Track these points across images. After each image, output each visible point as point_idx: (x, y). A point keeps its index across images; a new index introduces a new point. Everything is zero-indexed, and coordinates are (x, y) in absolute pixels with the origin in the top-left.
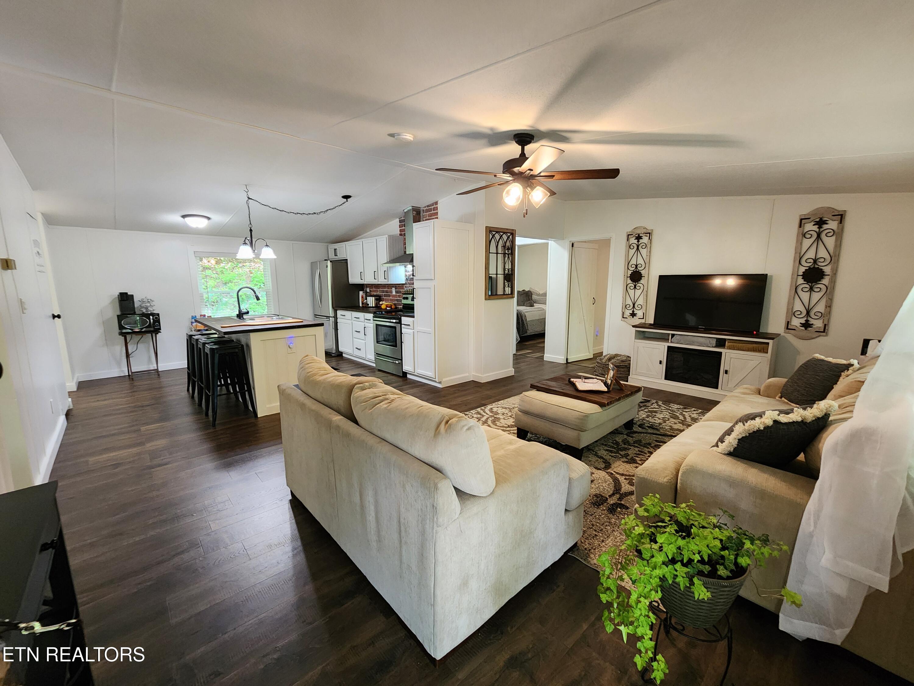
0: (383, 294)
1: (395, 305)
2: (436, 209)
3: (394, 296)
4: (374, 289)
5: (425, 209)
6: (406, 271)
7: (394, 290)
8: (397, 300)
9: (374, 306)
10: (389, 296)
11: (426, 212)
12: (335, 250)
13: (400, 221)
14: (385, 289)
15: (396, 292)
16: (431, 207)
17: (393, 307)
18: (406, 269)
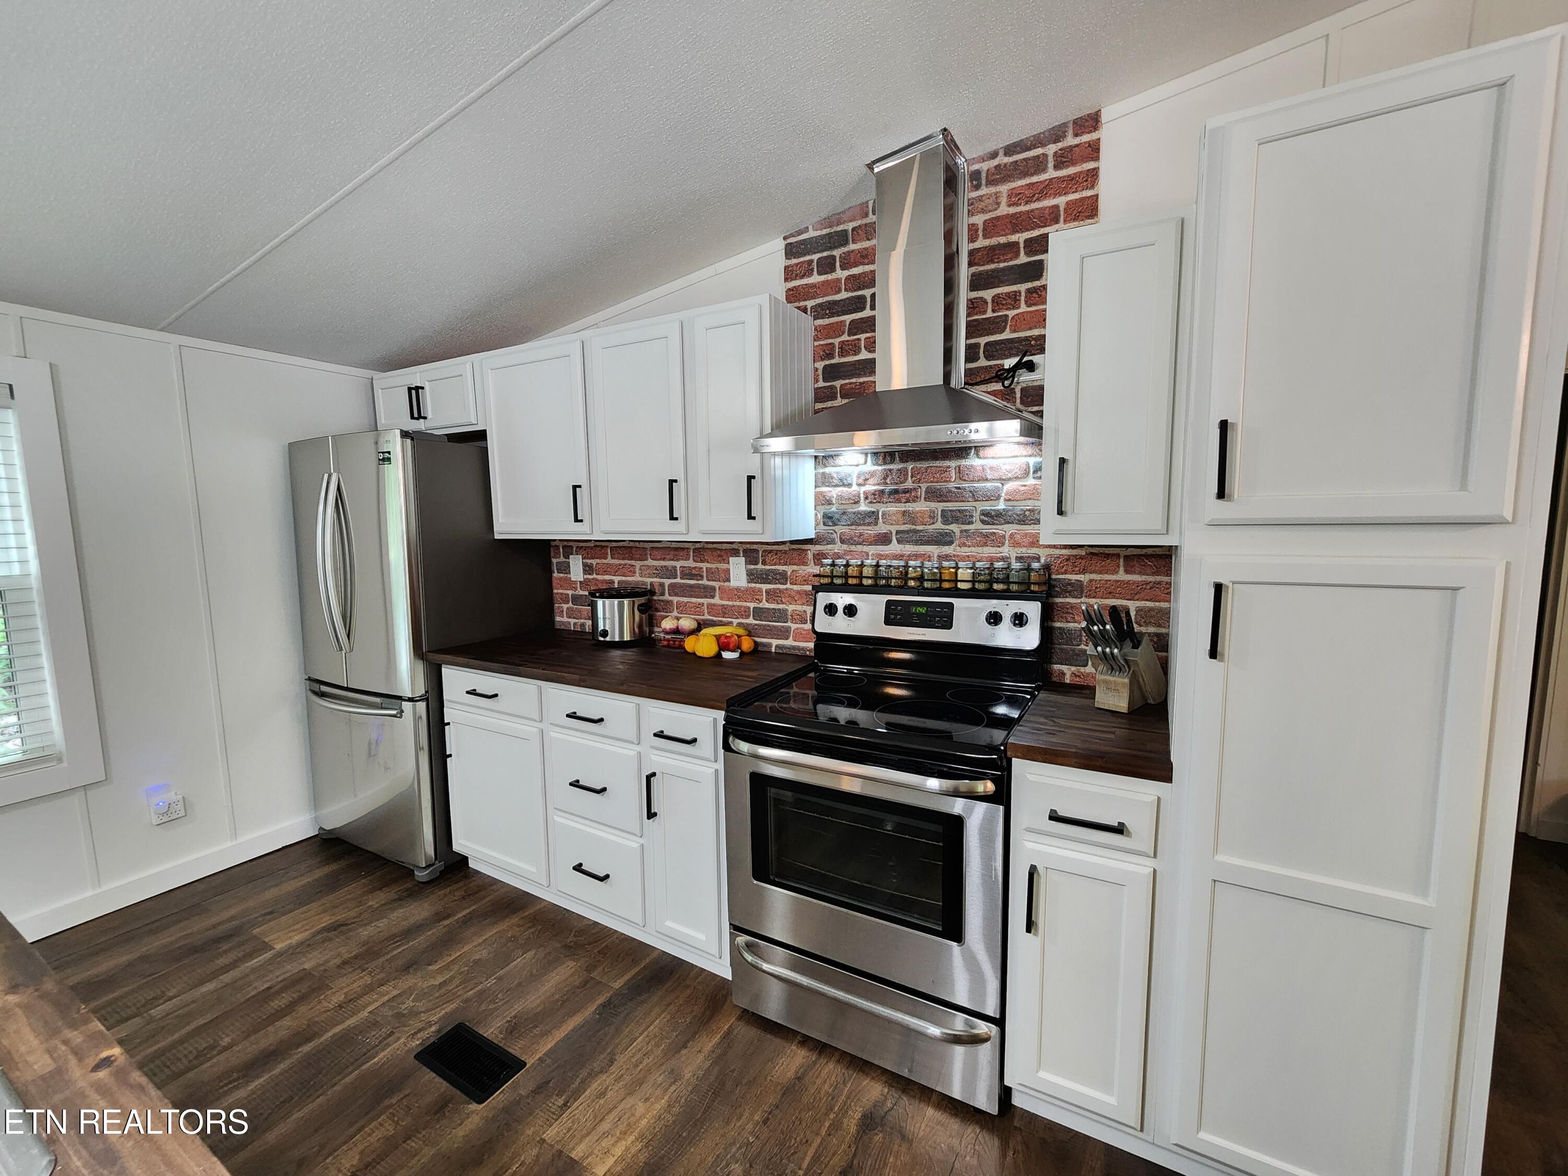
0: (667, 582)
1: (751, 632)
2: (1093, 150)
3: (738, 593)
4: (609, 560)
5: (985, 166)
6: (823, 480)
7: (738, 571)
8: (759, 613)
9: (627, 637)
10: (709, 592)
11: (990, 183)
12: (415, 392)
13: (791, 251)
14: (678, 564)
15: (753, 577)
16: (1039, 151)
17: (747, 645)
18: (828, 470)
